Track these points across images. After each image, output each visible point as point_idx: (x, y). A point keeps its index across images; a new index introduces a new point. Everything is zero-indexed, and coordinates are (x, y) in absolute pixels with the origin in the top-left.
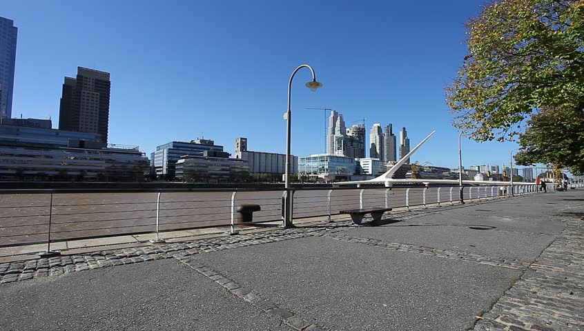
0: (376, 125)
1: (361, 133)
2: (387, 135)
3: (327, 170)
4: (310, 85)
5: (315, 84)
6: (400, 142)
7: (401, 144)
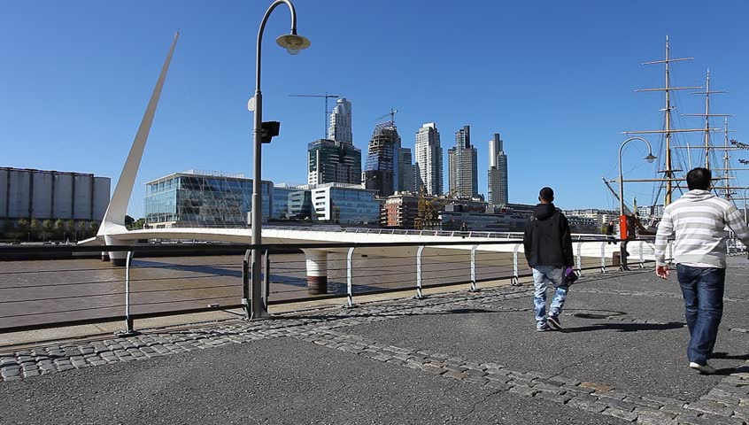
0: (427, 126)
2: (459, 147)
7: (492, 165)
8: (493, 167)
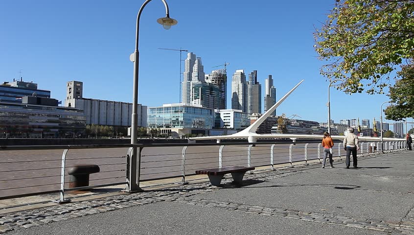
0: (239, 71)
1: (222, 79)
2: (251, 83)
3: (182, 122)
4: (164, 21)
5: (168, 21)
6: (266, 91)
7: (267, 94)
8: (268, 95)
